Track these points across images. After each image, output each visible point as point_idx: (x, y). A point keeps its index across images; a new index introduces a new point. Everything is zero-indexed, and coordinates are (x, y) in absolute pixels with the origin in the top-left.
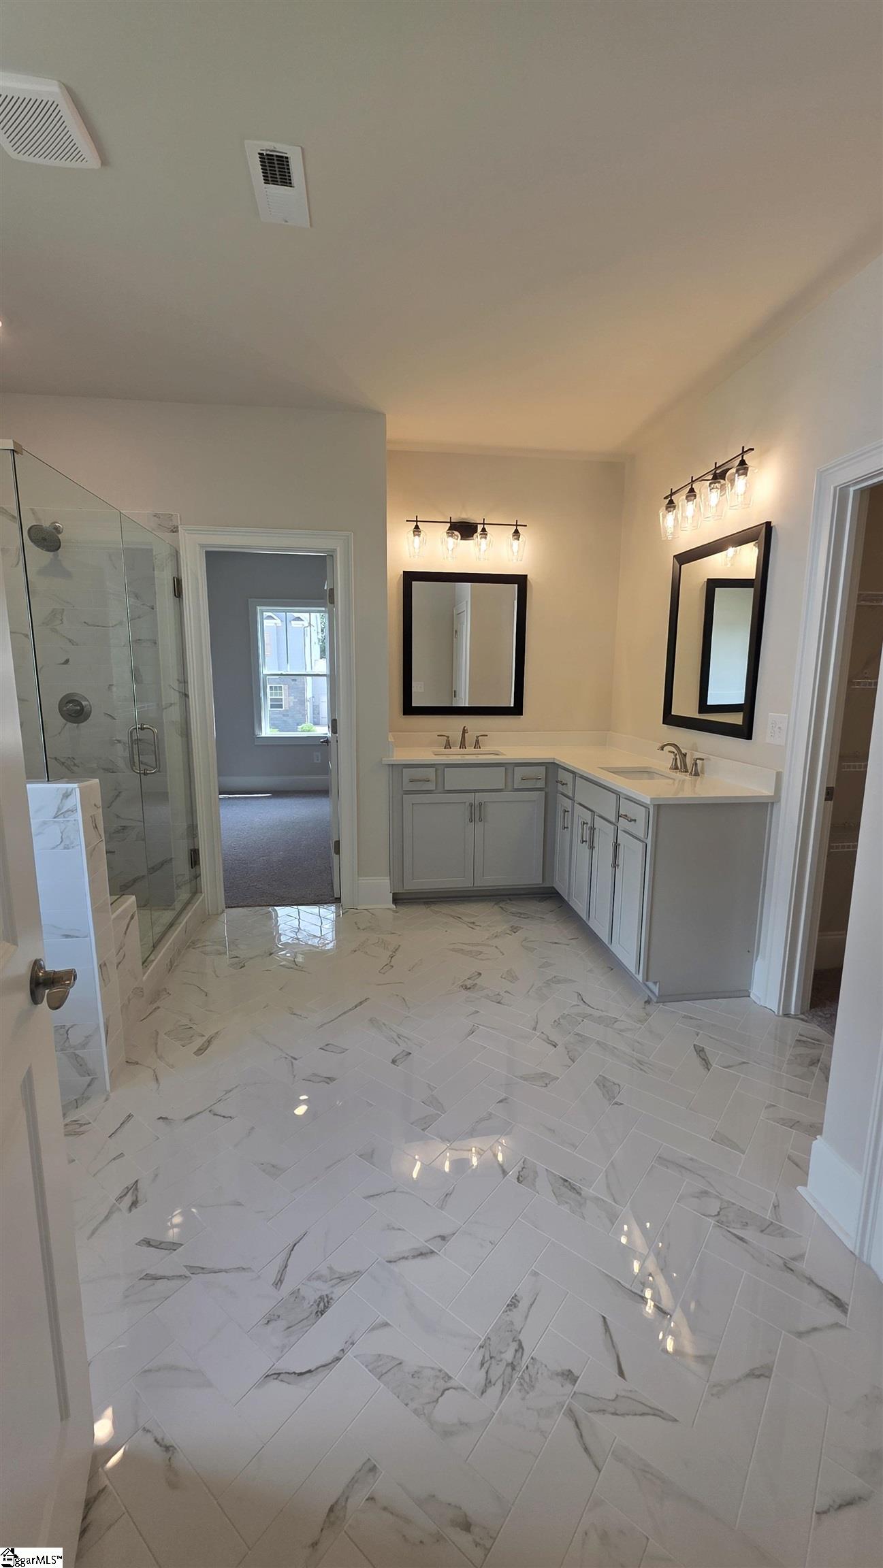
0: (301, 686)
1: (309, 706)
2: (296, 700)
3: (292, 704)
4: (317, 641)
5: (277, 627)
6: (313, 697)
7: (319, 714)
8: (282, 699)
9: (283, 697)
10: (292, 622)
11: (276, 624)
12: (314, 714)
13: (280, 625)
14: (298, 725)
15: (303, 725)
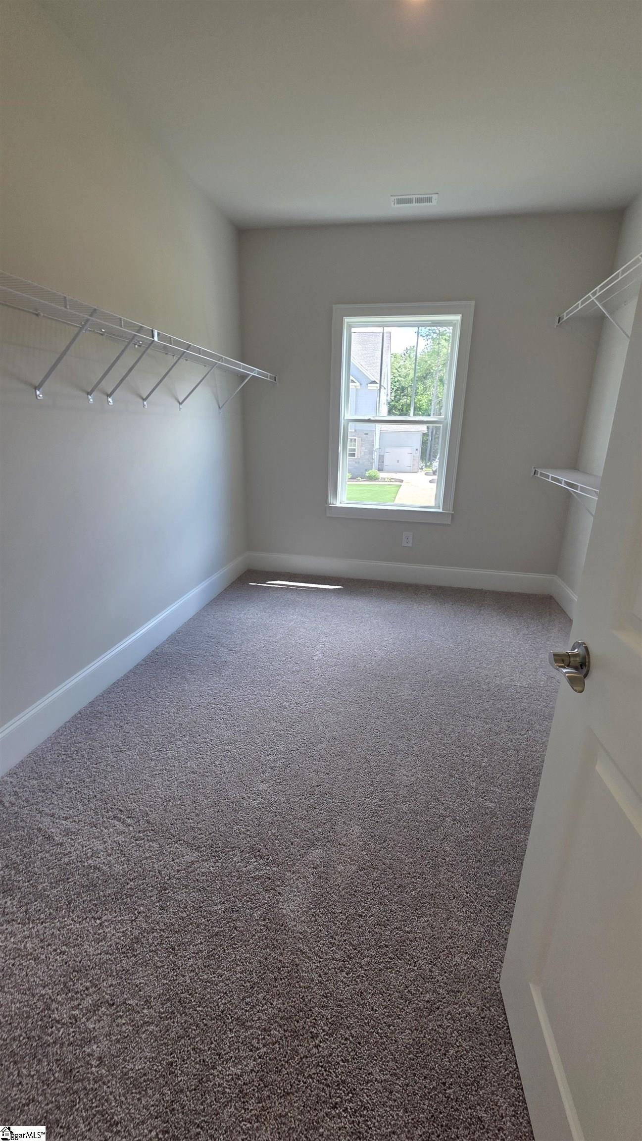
0: (371, 439)
1: (376, 456)
2: (367, 450)
3: (363, 453)
4: (385, 402)
5: (357, 389)
6: (380, 448)
7: (383, 462)
8: (355, 449)
9: (356, 448)
10: (369, 385)
11: (356, 387)
12: (379, 462)
13: (359, 388)
14: (366, 470)
15: (370, 471)
